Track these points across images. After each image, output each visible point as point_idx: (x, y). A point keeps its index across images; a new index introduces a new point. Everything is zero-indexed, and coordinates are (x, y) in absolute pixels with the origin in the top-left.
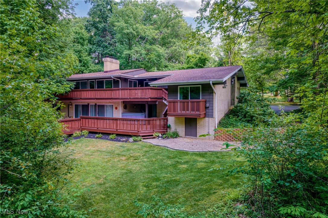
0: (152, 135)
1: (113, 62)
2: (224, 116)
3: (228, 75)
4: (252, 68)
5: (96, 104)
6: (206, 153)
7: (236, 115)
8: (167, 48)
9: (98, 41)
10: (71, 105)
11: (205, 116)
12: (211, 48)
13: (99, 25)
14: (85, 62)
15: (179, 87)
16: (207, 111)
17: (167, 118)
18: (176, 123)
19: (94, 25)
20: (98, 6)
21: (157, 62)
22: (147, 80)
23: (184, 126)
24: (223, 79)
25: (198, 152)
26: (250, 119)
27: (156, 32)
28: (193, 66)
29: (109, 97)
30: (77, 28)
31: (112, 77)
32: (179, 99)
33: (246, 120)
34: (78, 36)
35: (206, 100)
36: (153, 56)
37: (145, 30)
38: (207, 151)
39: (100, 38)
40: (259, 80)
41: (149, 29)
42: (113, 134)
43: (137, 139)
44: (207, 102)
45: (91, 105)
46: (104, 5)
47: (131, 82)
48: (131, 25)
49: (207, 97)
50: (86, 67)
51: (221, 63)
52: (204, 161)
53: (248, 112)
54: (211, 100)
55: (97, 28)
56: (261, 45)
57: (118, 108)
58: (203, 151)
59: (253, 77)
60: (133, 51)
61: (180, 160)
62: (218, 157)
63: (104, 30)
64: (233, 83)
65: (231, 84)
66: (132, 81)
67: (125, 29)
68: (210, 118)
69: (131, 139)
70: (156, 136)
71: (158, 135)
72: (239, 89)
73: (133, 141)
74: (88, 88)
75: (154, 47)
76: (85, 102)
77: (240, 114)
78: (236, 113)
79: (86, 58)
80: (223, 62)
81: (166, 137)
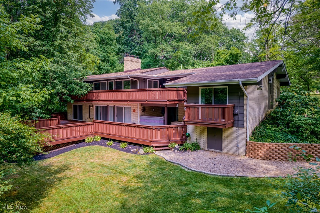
0: (167, 146)
1: (133, 61)
2: (260, 124)
3: (264, 73)
4: (295, 63)
5: (115, 106)
6: (231, 180)
7: (275, 123)
8: (197, 44)
9: (126, 41)
10: (92, 106)
11: (233, 125)
12: (245, 43)
13: (127, 24)
14: (112, 62)
15: (200, 88)
16: (236, 118)
17: (187, 126)
18: (196, 132)
19: (123, 25)
20: (125, 5)
21: (184, 60)
22: (168, 80)
23: (206, 137)
24: (257, 78)
25: (221, 176)
26: (295, 130)
27: (184, 28)
28: (224, 63)
29: (126, 99)
30: (106, 29)
31: (129, 77)
32: (200, 104)
33: (289, 131)
34: (106, 37)
35: (234, 105)
36: (180, 54)
37: (172, 26)
38: (234, 175)
39: (128, 38)
40: (304, 77)
41: (176, 25)
42: (124, 142)
43: (148, 150)
44: (236, 107)
45: (110, 107)
46: (131, 4)
47: (150, 82)
48: (157, 22)
49: (235, 101)
50: (113, 67)
51: (256, 58)
52: (227, 195)
53: (293, 121)
54: (241, 105)
55: (124, 27)
56: (305, 37)
57: (136, 110)
58: (229, 176)
59: (296, 74)
60: (158, 48)
61: (194, 190)
62: (248, 188)
63: (132, 29)
64: (271, 82)
65: (269, 83)
66: (152, 81)
67: (150, 26)
68: (239, 128)
69: (142, 151)
70: (172, 147)
71: (175, 146)
72: (278, 89)
73: (144, 152)
74: (107, 90)
75: (181, 44)
76: (105, 104)
77: (281, 122)
78: (275, 121)
79: (113, 58)
80: (259, 57)
81: (183, 150)
